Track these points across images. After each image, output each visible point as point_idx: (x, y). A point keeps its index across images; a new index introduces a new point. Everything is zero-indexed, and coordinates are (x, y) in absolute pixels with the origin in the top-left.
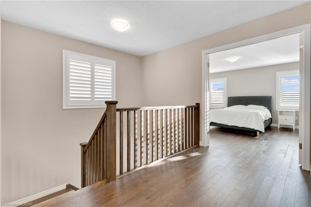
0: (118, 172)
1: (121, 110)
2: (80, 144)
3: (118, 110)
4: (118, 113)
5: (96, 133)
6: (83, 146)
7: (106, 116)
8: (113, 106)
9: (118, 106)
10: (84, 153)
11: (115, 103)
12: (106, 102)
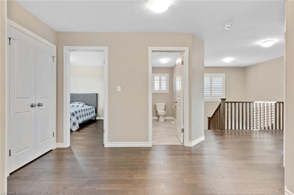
0: (226, 128)
1: (228, 103)
2: (208, 117)
3: (226, 102)
4: (226, 104)
5: (216, 112)
6: (209, 118)
7: (221, 104)
8: (224, 100)
9: (226, 101)
10: (209, 121)
11: (225, 99)
12: (221, 99)
